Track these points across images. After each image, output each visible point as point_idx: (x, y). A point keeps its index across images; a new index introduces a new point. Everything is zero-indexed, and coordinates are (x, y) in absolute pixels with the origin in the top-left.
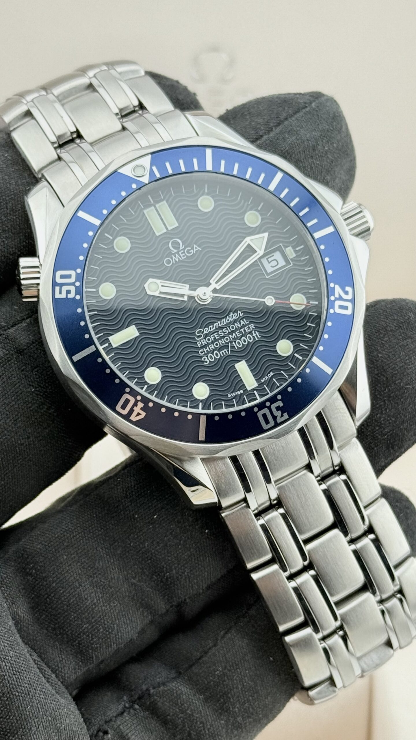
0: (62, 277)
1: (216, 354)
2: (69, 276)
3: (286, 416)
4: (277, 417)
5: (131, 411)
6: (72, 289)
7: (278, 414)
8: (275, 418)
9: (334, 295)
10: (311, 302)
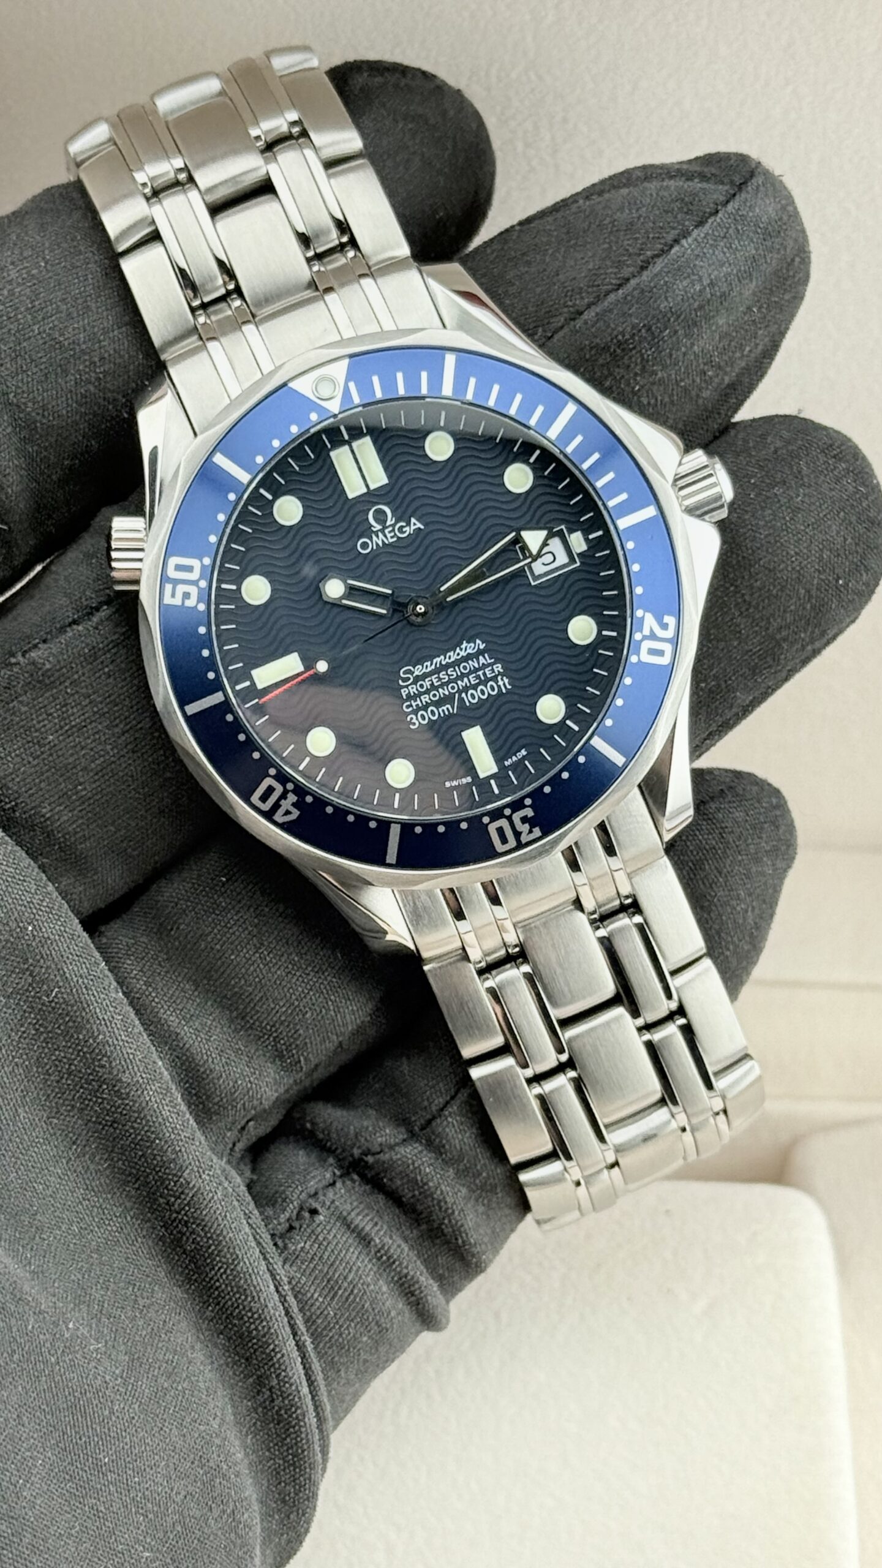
0: (179, 568)
1: (432, 712)
2: (190, 569)
3: (537, 832)
4: (521, 833)
5: (276, 806)
6: (193, 591)
7: (524, 828)
8: (517, 834)
9: (641, 631)
10: (605, 633)
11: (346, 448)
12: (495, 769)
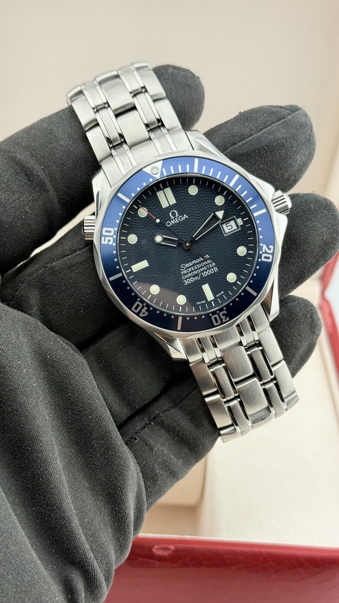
0: (106, 231)
1: (192, 279)
2: (110, 232)
3: (228, 319)
4: (222, 319)
5: (140, 311)
6: (111, 239)
7: (223, 317)
8: (221, 320)
9: (262, 251)
10: (249, 252)
11: (162, 191)
12: (213, 298)
